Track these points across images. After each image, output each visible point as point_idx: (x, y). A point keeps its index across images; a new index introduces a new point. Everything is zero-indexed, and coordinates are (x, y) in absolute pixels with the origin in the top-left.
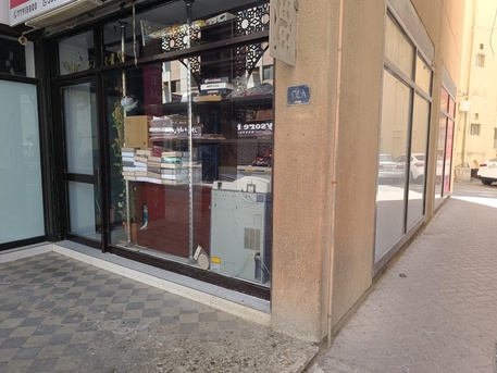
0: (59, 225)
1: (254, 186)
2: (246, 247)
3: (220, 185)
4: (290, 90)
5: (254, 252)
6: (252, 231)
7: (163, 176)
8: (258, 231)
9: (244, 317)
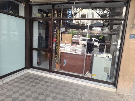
0: (29, 64)
1: (108, 56)
2: (104, 72)
3: (97, 55)
4: (131, 35)
5: (107, 73)
6: (107, 68)
7: (76, 52)
8: (109, 68)
9: (107, 90)
